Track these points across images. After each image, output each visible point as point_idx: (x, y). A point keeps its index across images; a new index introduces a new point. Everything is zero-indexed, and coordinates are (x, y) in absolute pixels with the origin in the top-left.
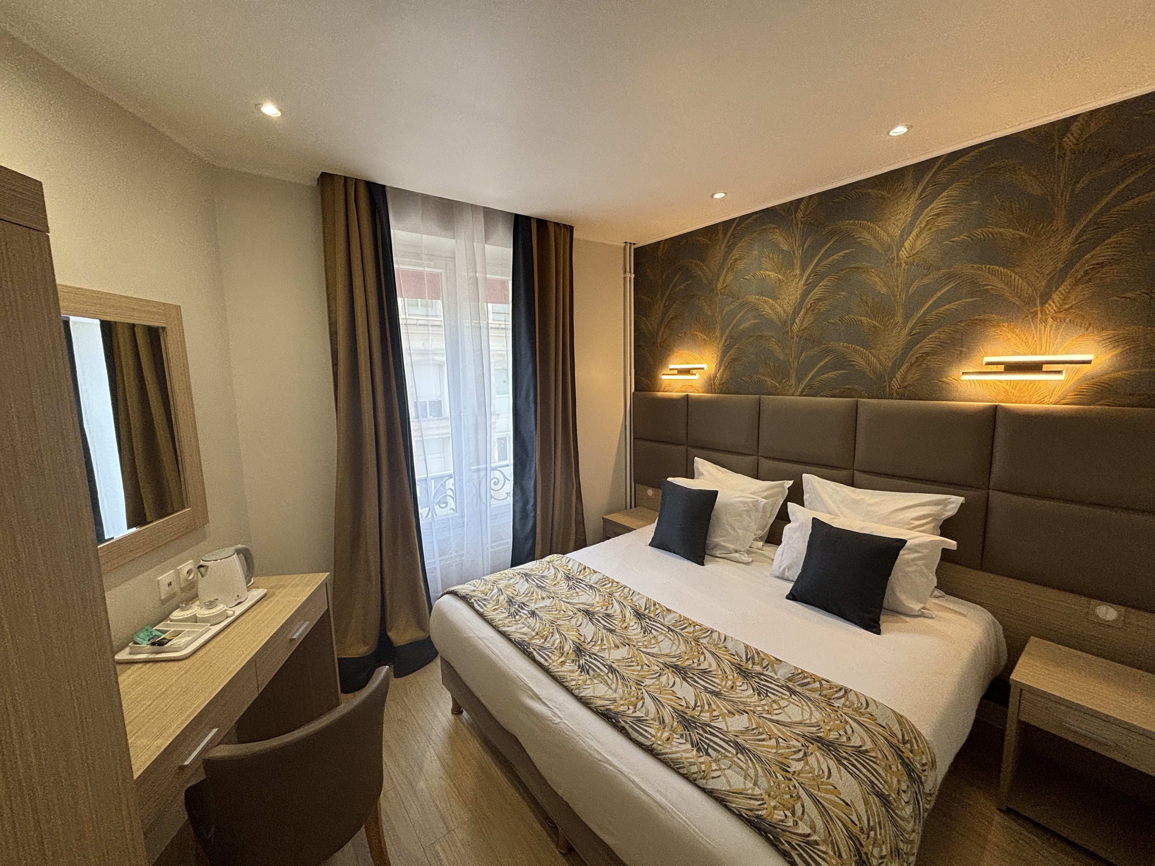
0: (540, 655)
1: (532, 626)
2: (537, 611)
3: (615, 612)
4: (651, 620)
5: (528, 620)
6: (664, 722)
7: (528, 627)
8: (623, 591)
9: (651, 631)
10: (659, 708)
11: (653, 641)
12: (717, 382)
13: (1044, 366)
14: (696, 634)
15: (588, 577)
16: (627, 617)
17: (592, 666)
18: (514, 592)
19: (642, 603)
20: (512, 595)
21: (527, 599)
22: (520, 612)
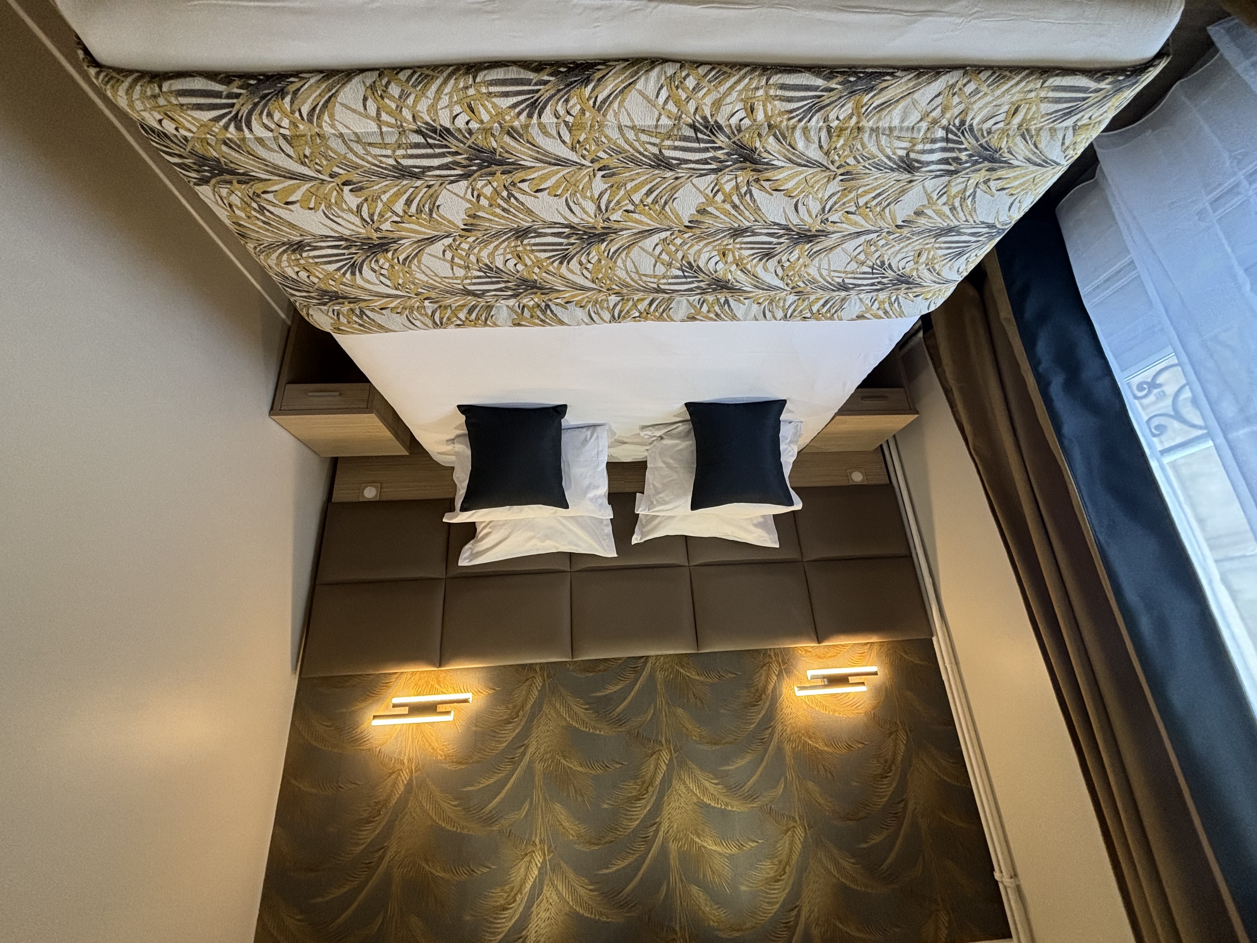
0: (807, 88)
1: (883, 139)
2: (906, 176)
3: (766, 269)
4: (698, 288)
5: (906, 145)
6: (509, 133)
7: (891, 129)
8: (785, 311)
9: (683, 271)
10: (538, 152)
11: (664, 256)
12: (775, 668)
13: (407, 713)
14: (631, 303)
15: (868, 302)
16: (739, 272)
17: (696, 145)
18: (1000, 184)
19: (739, 309)
20: (1000, 173)
21: (954, 190)
22: (944, 150)
